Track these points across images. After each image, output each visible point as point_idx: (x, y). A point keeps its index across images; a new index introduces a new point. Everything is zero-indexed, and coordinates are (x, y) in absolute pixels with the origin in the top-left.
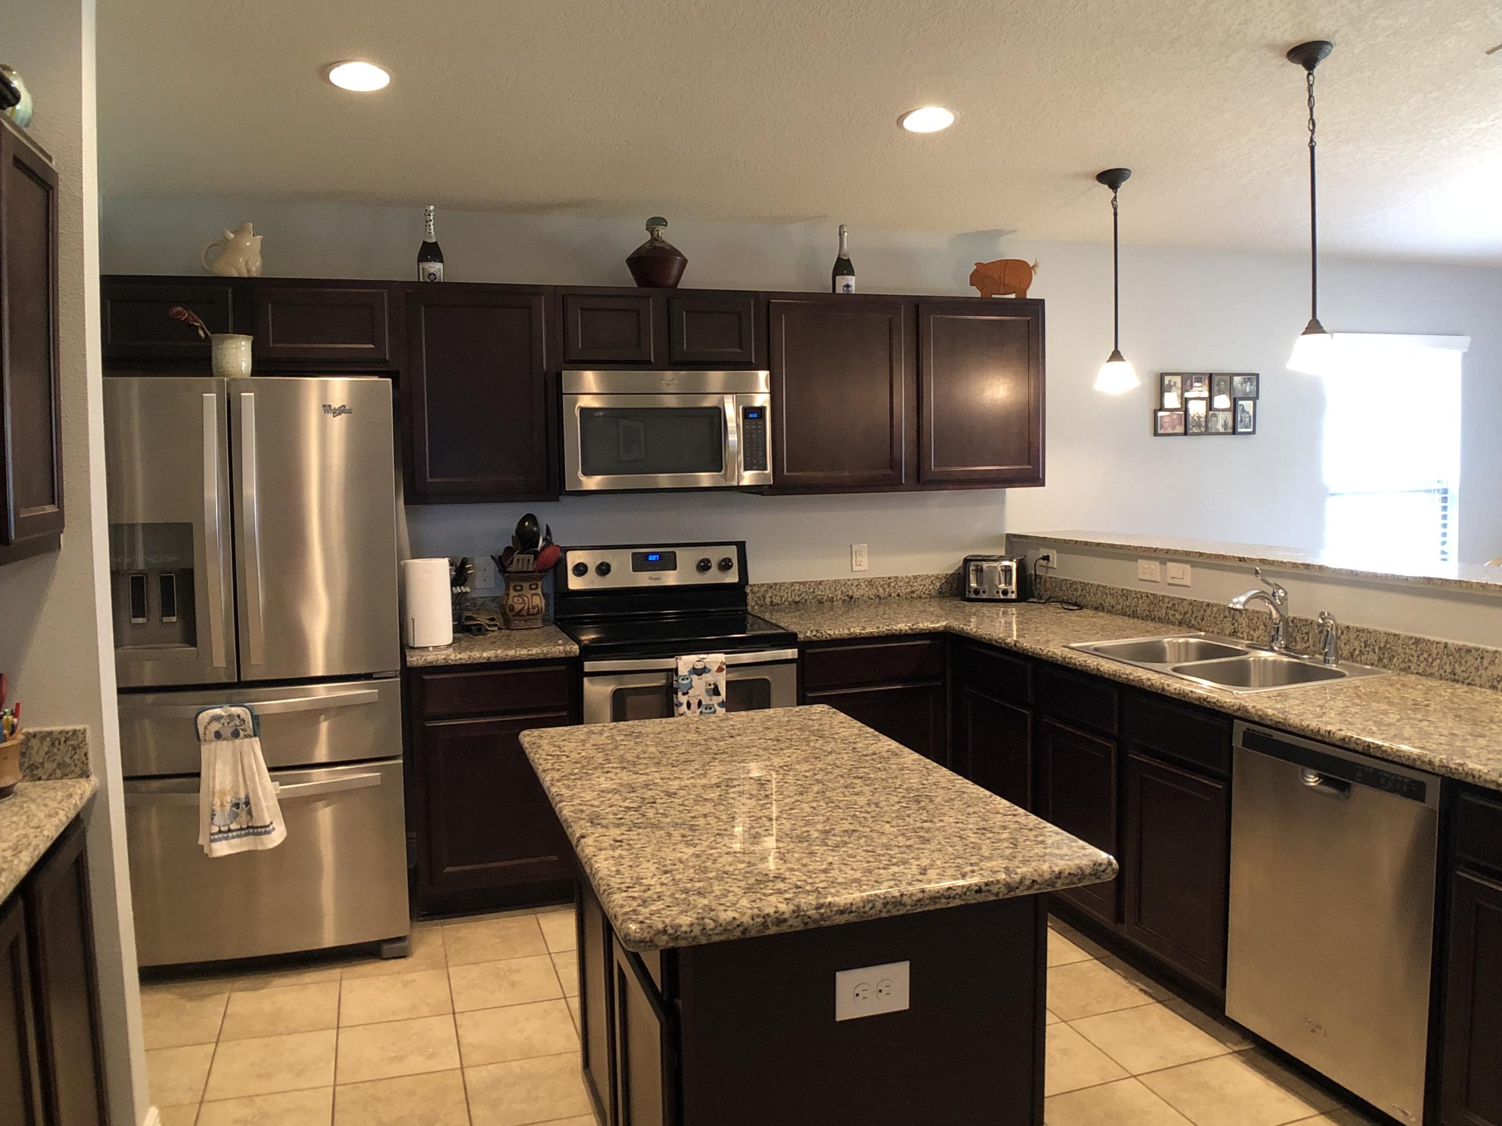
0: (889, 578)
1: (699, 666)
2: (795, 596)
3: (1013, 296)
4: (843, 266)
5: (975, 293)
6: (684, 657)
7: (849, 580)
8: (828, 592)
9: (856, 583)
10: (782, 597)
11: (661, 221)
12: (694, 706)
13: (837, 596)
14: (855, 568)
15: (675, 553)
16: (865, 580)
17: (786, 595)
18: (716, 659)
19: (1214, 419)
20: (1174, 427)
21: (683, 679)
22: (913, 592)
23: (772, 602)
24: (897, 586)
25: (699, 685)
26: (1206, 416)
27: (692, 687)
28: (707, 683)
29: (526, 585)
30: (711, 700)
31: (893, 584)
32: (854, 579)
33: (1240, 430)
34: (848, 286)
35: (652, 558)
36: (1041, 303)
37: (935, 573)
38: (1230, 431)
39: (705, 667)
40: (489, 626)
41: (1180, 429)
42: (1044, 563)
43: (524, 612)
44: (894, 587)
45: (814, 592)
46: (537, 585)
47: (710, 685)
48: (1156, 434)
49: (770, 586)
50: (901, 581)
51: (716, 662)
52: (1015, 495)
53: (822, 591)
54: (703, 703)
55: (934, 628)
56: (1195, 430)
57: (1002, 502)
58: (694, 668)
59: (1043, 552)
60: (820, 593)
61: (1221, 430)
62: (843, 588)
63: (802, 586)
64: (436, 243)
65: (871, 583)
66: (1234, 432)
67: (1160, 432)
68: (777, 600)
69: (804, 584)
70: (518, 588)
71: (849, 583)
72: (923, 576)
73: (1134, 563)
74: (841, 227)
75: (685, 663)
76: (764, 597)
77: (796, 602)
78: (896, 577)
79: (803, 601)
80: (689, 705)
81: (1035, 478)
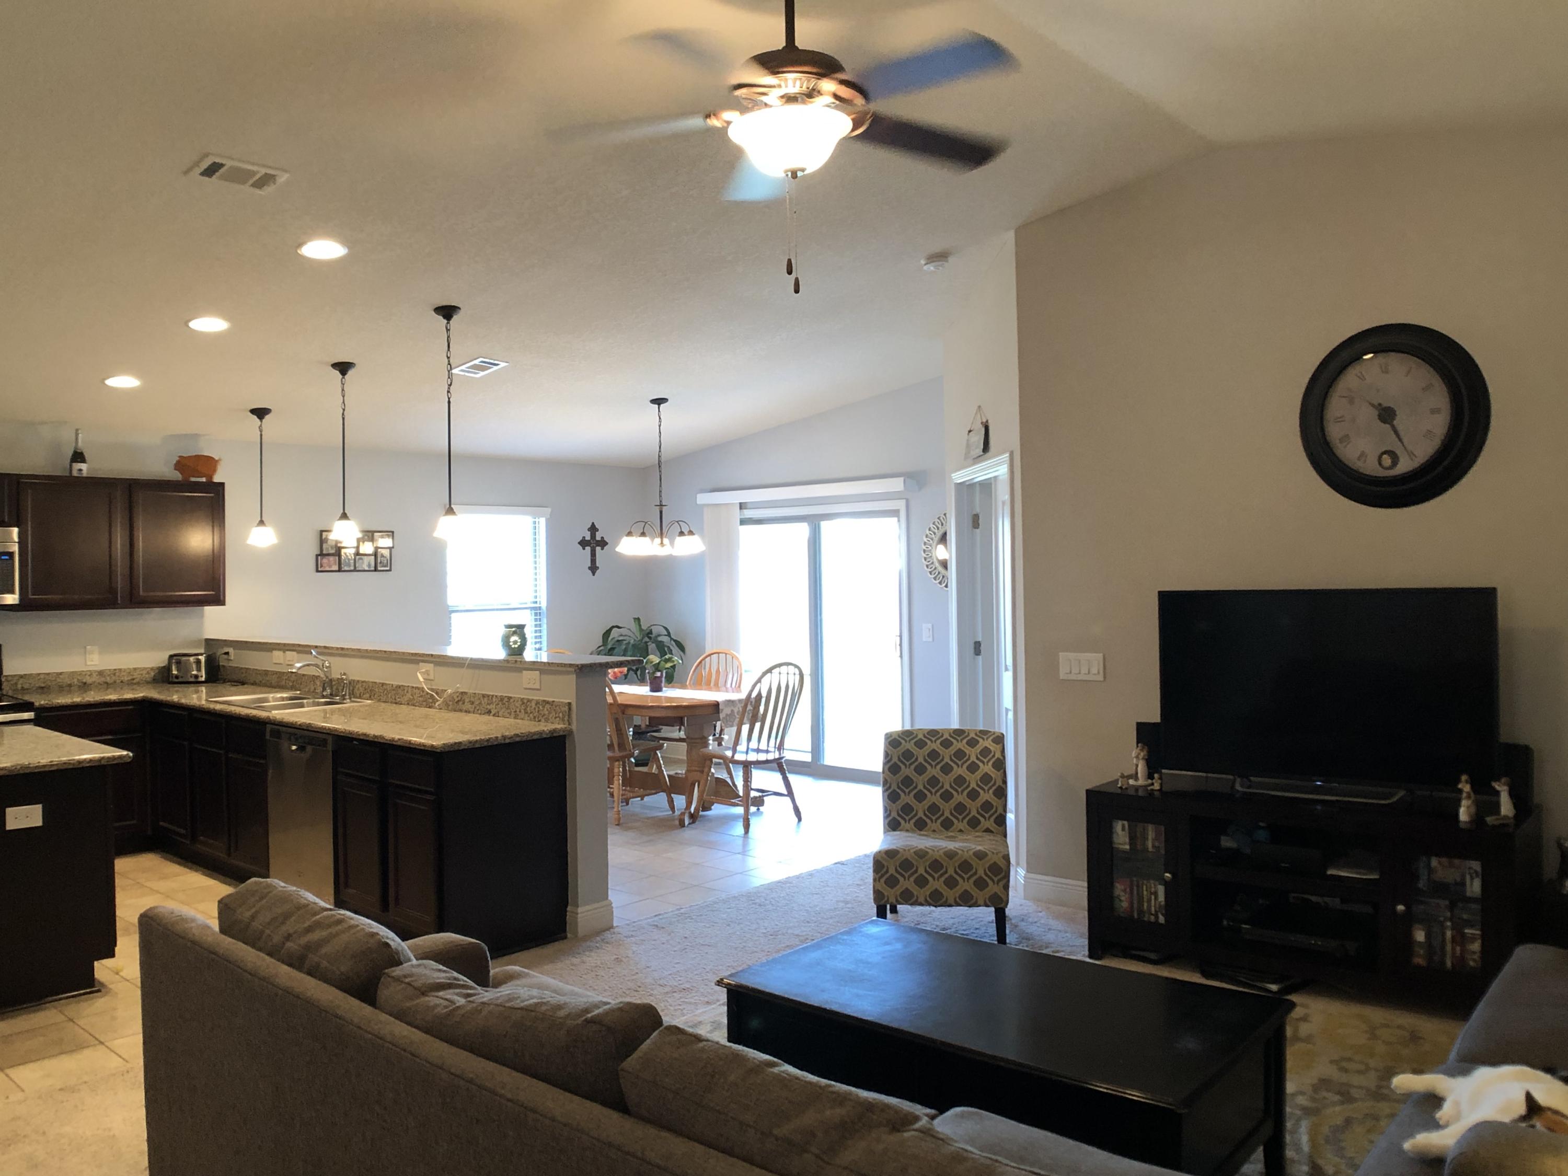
0: (115, 670)
2: (41, 682)
3: (204, 480)
4: (78, 457)
5: (177, 476)
7: (83, 671)
8: (66, 680)
9: (89, 673)
10: (30, 684)
13: (73, 681)
14: (89, 663)
16: (95, 671)
17: (32, 682)
19: (361, 561)
20: (330, 566)
22: (133, 679)
23: (22, 688)
24: (121, 675)
26: (355, 560)
31: (118, 674)
32: (88, 671)
33: (379, 569)
34: (80, 470)
36: (222, 485)
37: (150, 666)
38: (373, 569)
41: (336, 568)
42: (226, 656)
44: (119, 676)
45: (55, 680)
48: (318, 571)
49: (21, 677)
50: (124, 672)
52: (210, 611)
53: (62, 680)
55: (135, 698)
56: (346, 568)
57: (202, 616)
59: (226, 650)
60: (60, 680)
61: (367, 568)
62: (79, 677)
63: (47, 675)
65: (101, 673)
66: (376, 570)
67: (320, 569)
68: (26, 686)
69: (49, 674)
72: (141, 668)
73: (269, 654)
74: (77, 430)
76: (17, 684)
77: (41, 688)
78: (120, 670)
79: (46, 685)
81: (218, 600)
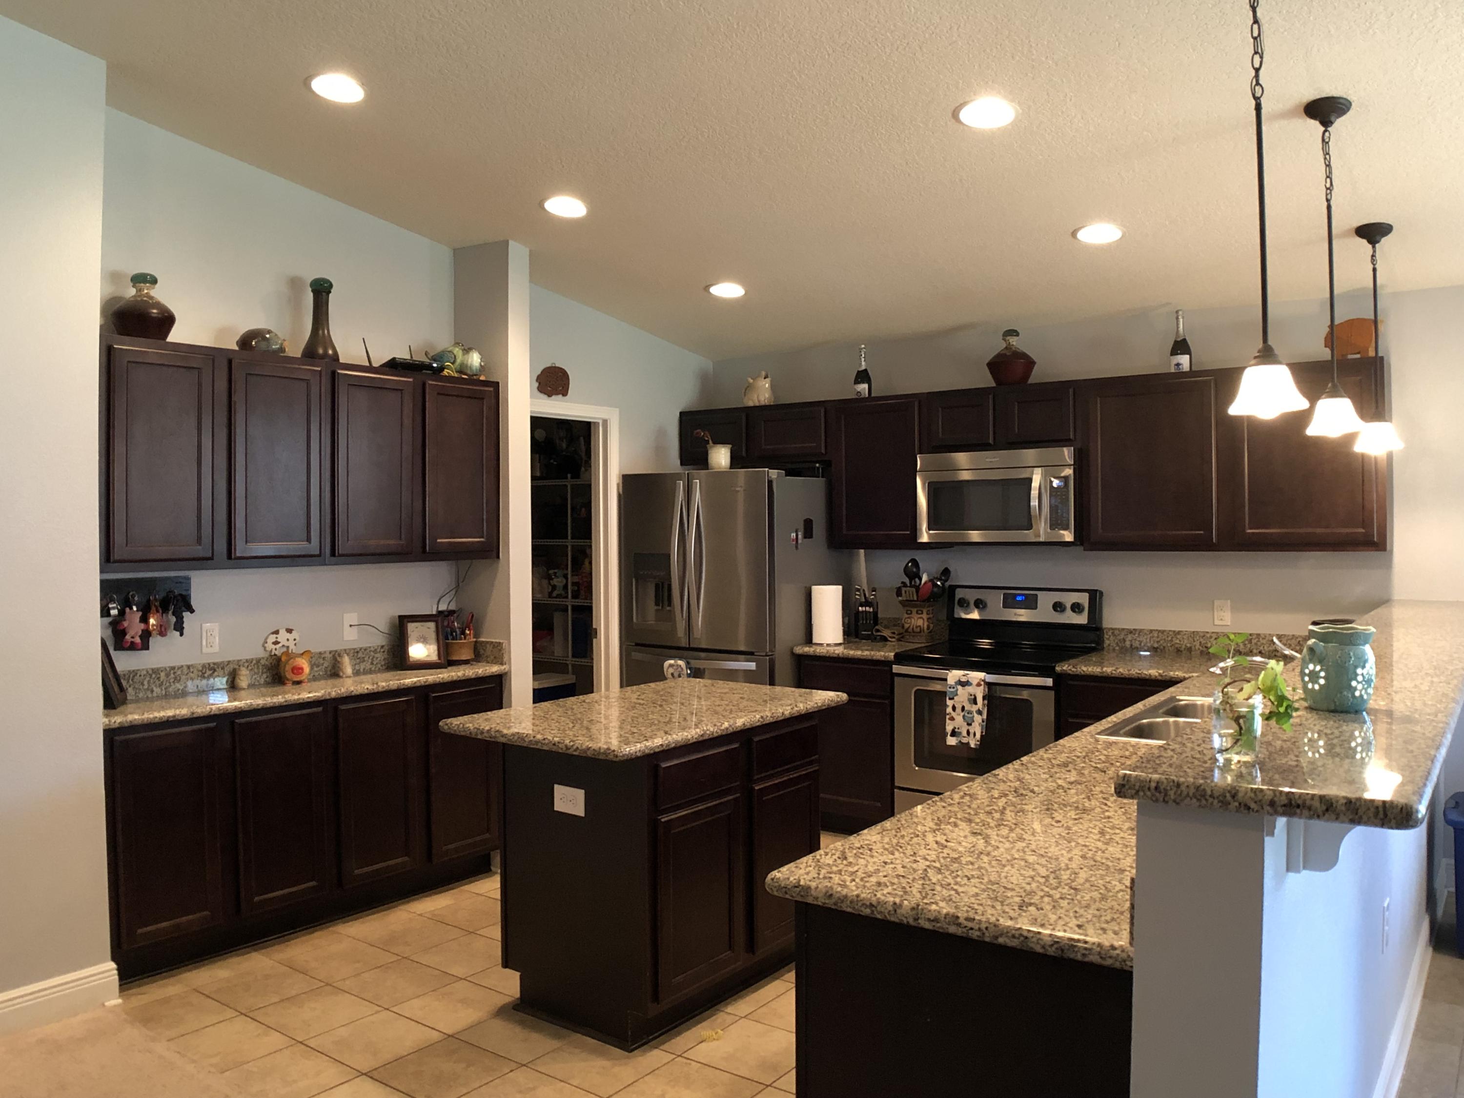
0: (1251, 635)
1: (964, 679)
2: (1154, 642)
3: (1357, 356)
4: (1179, 347)
6: (954, 671)
7: (1208, 632)
8: (1186, 641)
9: (1214, 636)
10: (1141, 642)
11: (1013, 333)
12: (959, 710)
13: (1195, 646)
14: (1217, 622)
15: (1036, 595)
17: (1145, 641)
18: (977, 676)
21: (950, 688)
23: (1131, 645)
24: (1259, 643)
25: (963, 694)
27: (957, 695)
28: (969, 693)
29: (914, 610)
30: (972, 707)
31: (1255, 641)
32: (1213, 633)
34: (1178, 365)
35: (1019, 598)
39: (968, 681)
40: (890, 637)
43: (910, 630)
44: (1256, 644)
45: (1172, 641)
46: (922, 611)
47: (971, 695)
49: (1131, 632)
50: (1263, 639)
51: (976, 678)
53: (1180, 641)
54: (966, 709)
57: (1389, 566)
58: (959, 680)
60: (1178, 641)
62: (1201, 640)
63: (1160, 634)
64: (866, 370)
69: (1163, 632)
70: (909, 612)
71: (1208, 635)
72: (1288, 636)
75: (954, 675)
76: (1124, 640)
77: (1154, 648)
79: (1162, 647)
80: (954, 708)
81: (1369, 542)
